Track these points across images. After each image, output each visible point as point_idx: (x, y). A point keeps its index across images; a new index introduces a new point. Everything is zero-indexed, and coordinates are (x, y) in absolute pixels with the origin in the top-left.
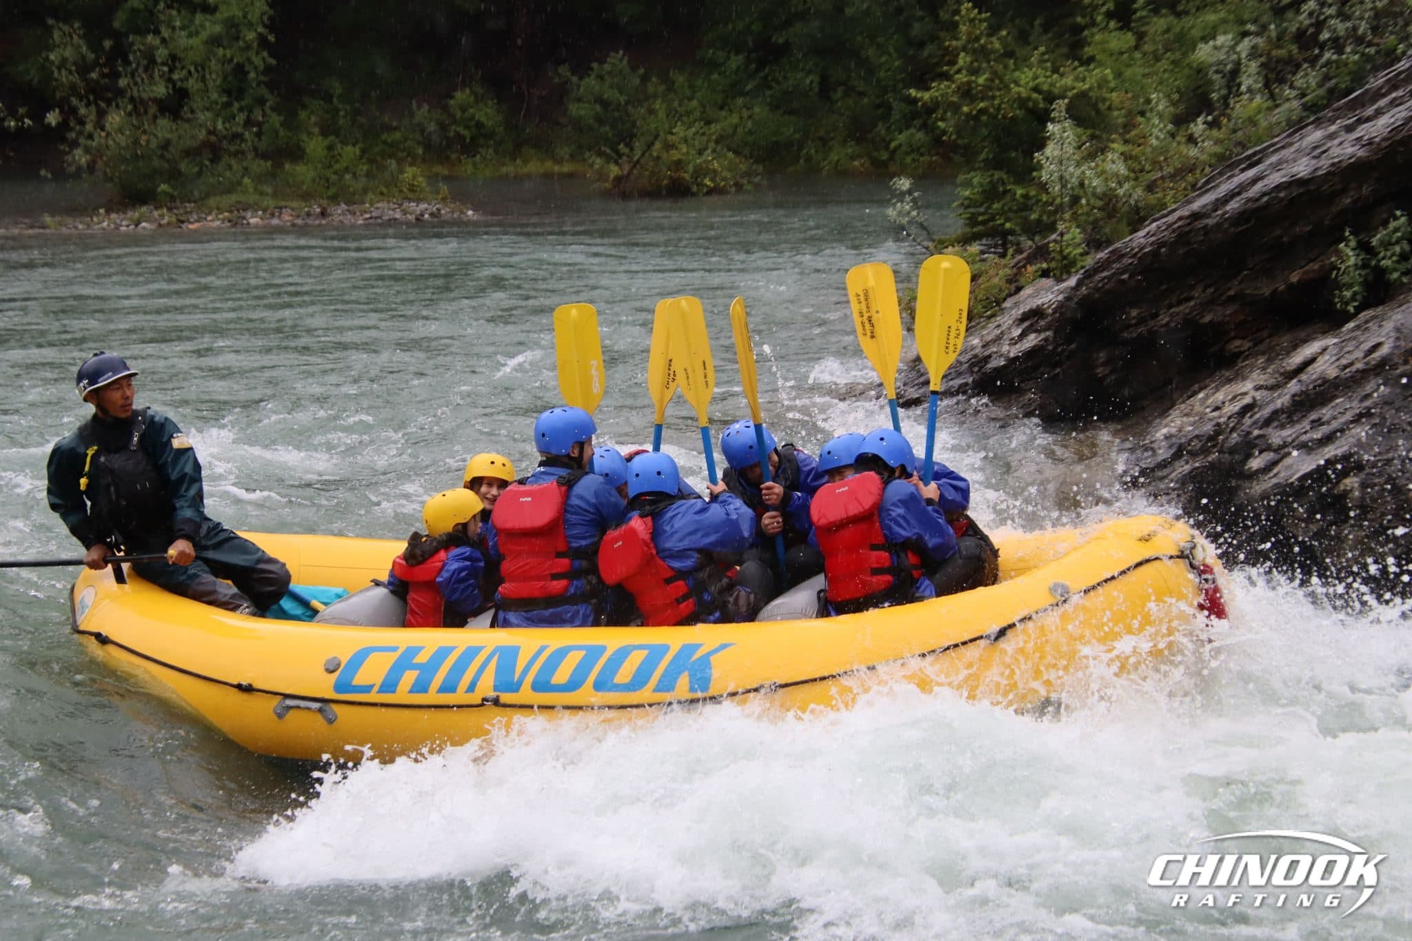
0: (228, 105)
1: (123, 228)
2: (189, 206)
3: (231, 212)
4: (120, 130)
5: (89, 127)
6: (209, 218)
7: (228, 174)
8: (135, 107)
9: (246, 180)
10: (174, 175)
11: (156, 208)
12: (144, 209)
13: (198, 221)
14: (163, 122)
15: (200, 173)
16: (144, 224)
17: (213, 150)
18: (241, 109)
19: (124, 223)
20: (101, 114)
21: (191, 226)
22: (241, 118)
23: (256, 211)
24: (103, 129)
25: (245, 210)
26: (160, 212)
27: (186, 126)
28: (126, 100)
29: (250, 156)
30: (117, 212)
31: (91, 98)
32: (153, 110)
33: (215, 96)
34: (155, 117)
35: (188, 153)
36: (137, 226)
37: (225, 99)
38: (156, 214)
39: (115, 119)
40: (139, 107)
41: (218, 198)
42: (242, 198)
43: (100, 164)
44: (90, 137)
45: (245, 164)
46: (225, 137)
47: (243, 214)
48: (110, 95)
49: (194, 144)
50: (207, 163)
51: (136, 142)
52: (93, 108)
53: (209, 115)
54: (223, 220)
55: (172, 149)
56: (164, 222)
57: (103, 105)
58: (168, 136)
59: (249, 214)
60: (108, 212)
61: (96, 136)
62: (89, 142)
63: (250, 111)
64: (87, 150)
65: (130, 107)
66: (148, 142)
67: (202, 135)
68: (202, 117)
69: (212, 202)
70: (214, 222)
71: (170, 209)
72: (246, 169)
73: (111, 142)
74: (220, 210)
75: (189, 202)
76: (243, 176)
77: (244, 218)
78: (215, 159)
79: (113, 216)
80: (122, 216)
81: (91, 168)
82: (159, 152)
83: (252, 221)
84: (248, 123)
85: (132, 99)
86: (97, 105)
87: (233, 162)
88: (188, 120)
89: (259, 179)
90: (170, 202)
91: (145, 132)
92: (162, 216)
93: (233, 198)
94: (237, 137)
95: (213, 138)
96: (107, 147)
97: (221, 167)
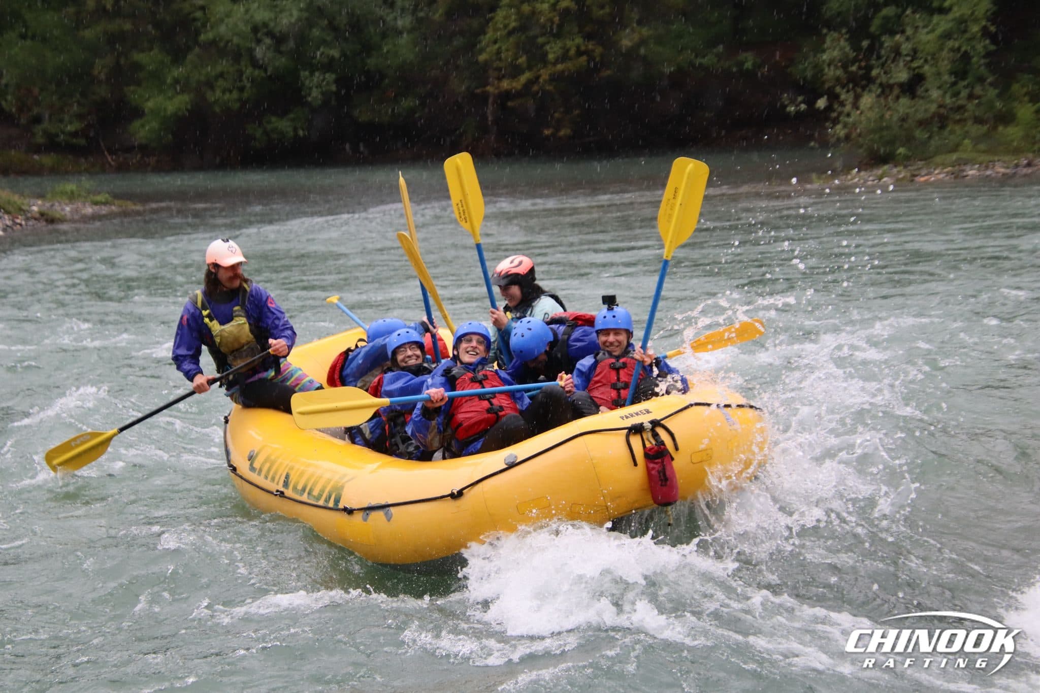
0: (954, 84)
1: (870, 183)
2: (921, 163)
3: (953, 166)
4: (871, 108)
5: (848, 108)
6: (936, 172)
7: (952, 137)
8: (883, 92)
9: (967, 141)
10: (909, 140)
11: (896, 166)
12: (886, 167)
13: (926, 175)
14: (904, 101)
15: (930, 138)
16: (885, 179)
17: (941, 120)
18: (965, 87)
19: (871, 178)
20: (857, 98)
21: (922, 179)
22: (964, 93)
23: (974, 164)
24: (857, 108)
25: (965, 164)
26: (899, 169)
27: (921, 102)
28: (877, 85)
29: (970, 123)
30: (866, 170)
31: (851, 86)
32: (896, 91)
33: (946, 77)
34: (898, 98)
35: (922, 123)
36: (880, 180)
37: (953, 79)
38: (895, 170)
39: (867, 100)
40: (886, 89)
41: (943, 157)
42: (965, 156)
43: (854, 135)
44: (848, 115)
45: (966, 129)
46: (951, 109)
47: (963, 167)
48: (864, 82)
49: (928, 115)
50: (935, 129)
51: (882, 117)
52: (851, 94)
53: (940, 92)
54: (947, 172)
55: (910, 121)
56: (901, 176)
57: (859, 90)
58: (907, 111)
59: (968, 168)
60: (859, 171)
61: (852, 114)
62: (846, 119)
63: (973, 88)
64: (845, 125)
65: (879, 91)
66: (891, 116)
67: (933, 108)
68: (935, 94)
69: (938, 159)
70: (939, 175)
71: (905, 167)
72: (967, 132)
73: (863, 118)
74: (944, 165)
75: (921, 160)
76: (964, 139)
77: (963, 171)
78: (942, 127)
79: (862, 173)
80: (868, 173)
81: (847, 137)
82: (899, 124)
83: (972, 172)
84: (971, 97)
85: (881, 85)
86: (855, 92)
87: (957, 128)
88: (923, 98)
89: (977, 141)
90: (906, 161)
91: (889, 109)
92: (899, 172)
93: (954, 157)
94: (961, 108)
95: (942, 111)
96: (861, 122)
97: (946, 133)
